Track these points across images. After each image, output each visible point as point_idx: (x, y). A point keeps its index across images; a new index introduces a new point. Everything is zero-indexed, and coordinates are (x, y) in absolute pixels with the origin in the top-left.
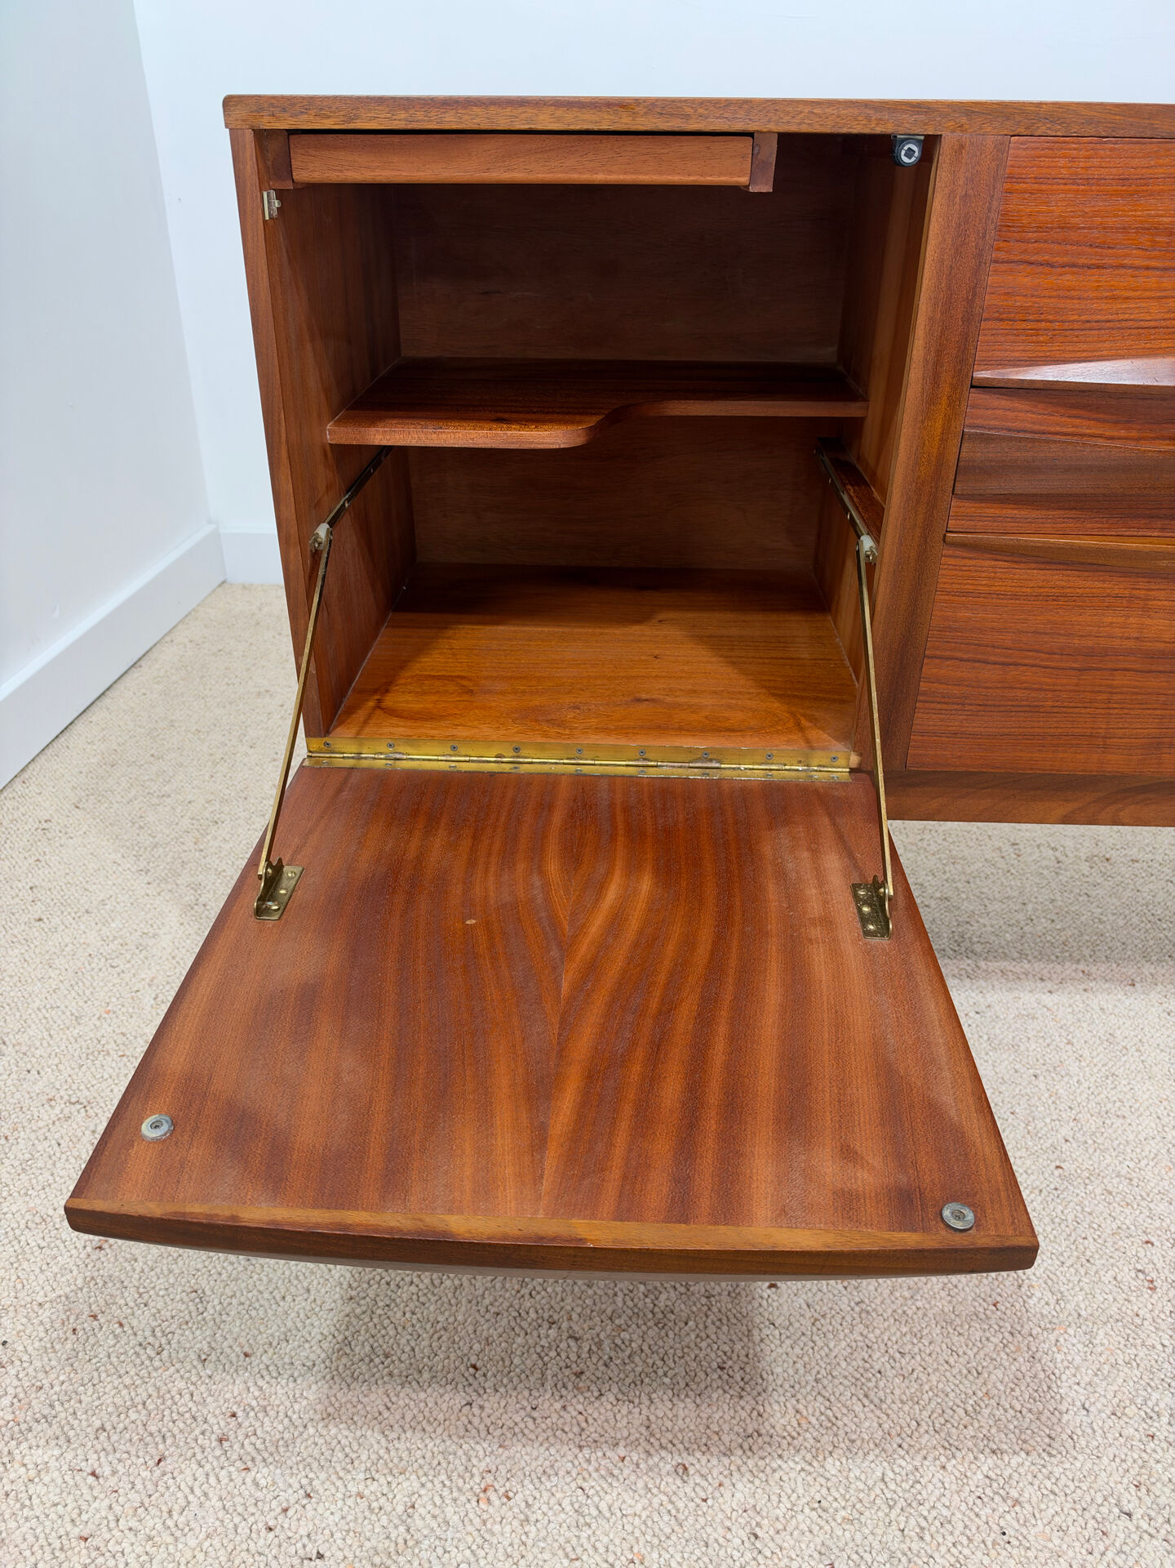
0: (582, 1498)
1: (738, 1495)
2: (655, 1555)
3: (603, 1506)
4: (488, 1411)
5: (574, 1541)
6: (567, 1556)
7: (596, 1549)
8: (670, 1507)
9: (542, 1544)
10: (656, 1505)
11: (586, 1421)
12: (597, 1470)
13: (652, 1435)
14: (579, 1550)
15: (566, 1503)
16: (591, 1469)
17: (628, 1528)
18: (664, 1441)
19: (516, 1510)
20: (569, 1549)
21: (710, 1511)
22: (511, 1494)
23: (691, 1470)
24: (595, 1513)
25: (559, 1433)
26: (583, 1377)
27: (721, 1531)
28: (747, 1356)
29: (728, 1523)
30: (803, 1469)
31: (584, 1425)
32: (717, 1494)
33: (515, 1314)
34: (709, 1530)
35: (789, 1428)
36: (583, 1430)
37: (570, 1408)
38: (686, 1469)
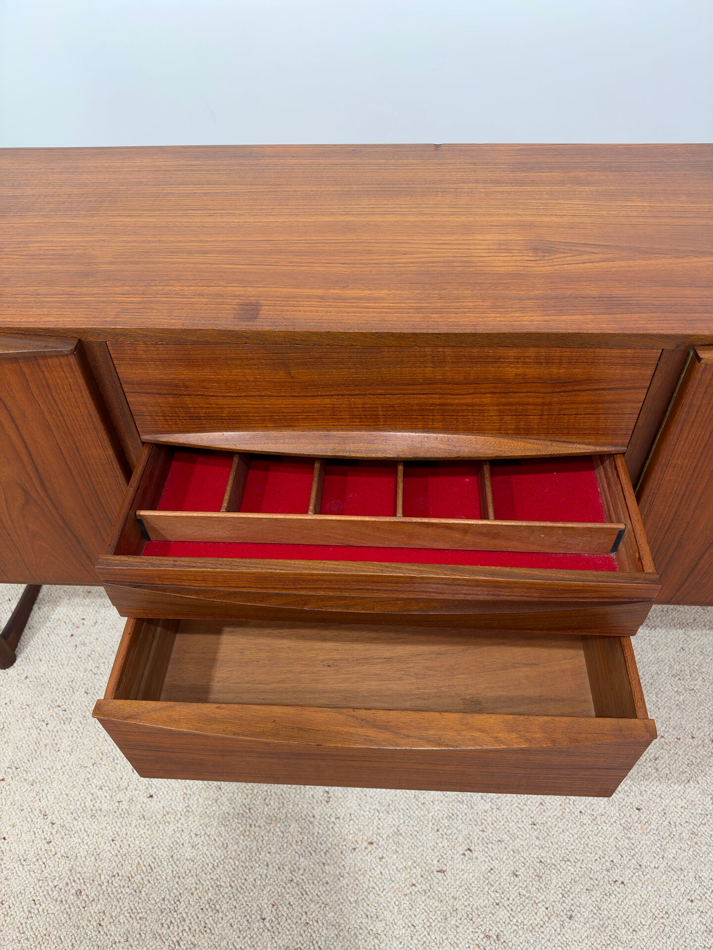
0: (33, 905)
1: (99, 906)
2: (55, 933)
3: (40, 910)
4: (4, 861)
5: (24, 925)
6: (19, 932)
7: (32, 929)
8: (68, 910)
9: (10, 926)
10: (62, 910)
11: (45, 867)
12: (43, 892)
13: (72, 875)
14: (25, 929)
15: (25, 907)
16: (40, 891)
17: (48, 920)
18: (76, 878)
19: (4, 910)
20: (21, 929)
21: (84, 913)
22: (4, 902)
23: (83, 893)
24: (36, 912)
25: (32, 873)
26: (50, 844)
27: (86, 922)
28: (126, 834)
29: (90, 918)
30: (131, 894)
31: (44, 869)
32: (90, 905)
33: (30, 810)
34: (81, 921)
35: (132, 873)
36: (43, 871)
37: (40, 861)
38: (81, 892)
